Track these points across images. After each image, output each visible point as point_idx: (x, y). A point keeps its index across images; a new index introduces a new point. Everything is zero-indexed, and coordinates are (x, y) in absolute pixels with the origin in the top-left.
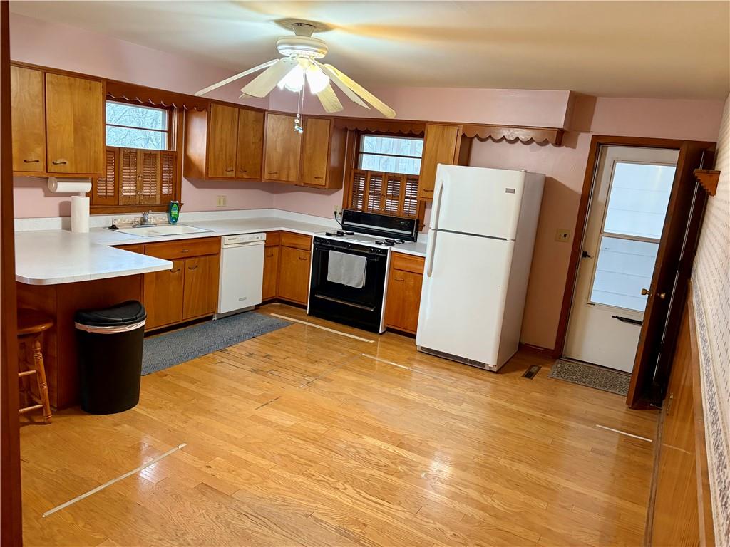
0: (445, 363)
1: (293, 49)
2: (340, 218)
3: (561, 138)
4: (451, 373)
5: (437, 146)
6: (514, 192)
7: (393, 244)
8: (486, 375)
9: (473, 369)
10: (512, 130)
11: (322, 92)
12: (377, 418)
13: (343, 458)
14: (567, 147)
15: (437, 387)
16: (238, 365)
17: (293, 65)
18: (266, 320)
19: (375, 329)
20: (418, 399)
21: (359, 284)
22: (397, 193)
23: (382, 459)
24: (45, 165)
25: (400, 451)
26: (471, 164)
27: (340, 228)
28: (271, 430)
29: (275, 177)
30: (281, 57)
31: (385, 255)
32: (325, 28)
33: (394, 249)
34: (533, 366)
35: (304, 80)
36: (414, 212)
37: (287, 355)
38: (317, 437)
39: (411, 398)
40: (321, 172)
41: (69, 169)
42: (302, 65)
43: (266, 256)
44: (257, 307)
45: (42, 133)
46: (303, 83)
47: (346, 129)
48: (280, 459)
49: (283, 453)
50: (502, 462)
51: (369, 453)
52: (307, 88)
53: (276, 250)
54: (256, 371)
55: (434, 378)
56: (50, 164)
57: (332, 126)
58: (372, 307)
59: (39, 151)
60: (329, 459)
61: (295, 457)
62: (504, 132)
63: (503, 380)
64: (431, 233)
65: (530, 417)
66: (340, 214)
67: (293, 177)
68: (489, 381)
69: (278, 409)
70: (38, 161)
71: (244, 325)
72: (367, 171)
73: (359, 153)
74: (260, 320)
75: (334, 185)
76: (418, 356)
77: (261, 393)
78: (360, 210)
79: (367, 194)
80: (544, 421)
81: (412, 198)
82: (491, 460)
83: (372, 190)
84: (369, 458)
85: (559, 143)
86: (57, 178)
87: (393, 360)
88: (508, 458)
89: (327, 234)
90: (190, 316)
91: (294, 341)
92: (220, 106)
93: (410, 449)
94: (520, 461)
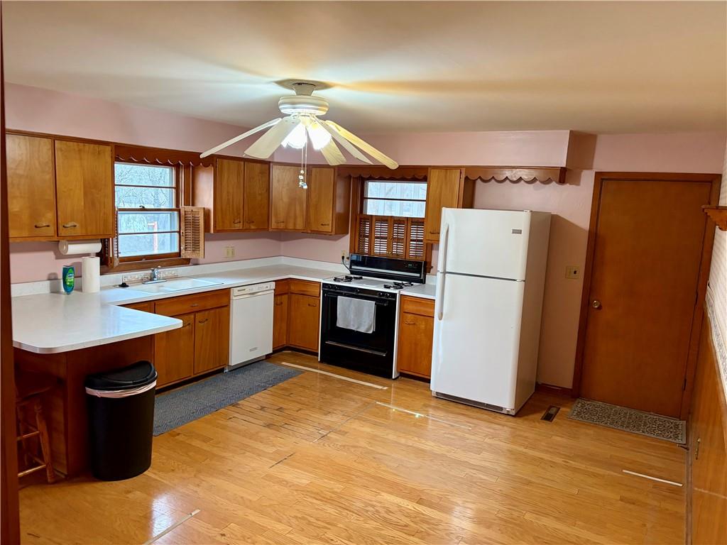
0: (461, 409)
1: (294, 108)
2: (348, 262)
3: (564, 176)
4: (467, 419)
5: (441, 188)
6: (521, 233)
7: (402, 288)
8: (503, 419)
9: (490, 413)
10: (515, 171)
11: (325, 148)
12: (395, 472)
13: (362, 519)
14: (570, 184)
15: (454, 435)
16: (251, 420)
17: (295, 124)
18: (277, 369)
19: (388, 375)
20: (437, 450)
21: (369, 329)
22: (401, 236)
23: (403, 518)
24: (56, 229)
25: (421, 508)
26: (475, 206)
27: (348, 272)
28: (286, 491)
29: (282, 226)
30: (283, 116)
31: (394, 299)
32: (324, 86)
33: (404, 292)
34: (551, 407)
35: (306, 137)
36: (421, 253)
37: (299, 406)
38: (333, 495)
39: (428, 448)
40: (327, 220)
41: (79, 231)
42: (303, 123)
43: (276, 304)
44: (268, 357)
45: (52, 198)
46: (306, 141)
47: (350, 177)
48: (297, 523)
49: (299, 515)
50: (528, 516)
51: (388, 511)
52: (310, 144)
53: (285, 298)
54: (269, 426)
55: (452, 426)
56: (61, 227)
57: (336, 174)
58: (384, 352)
59: (50, 216)
60: (347, 520)
61: (312, 520)
62: (507, 172)
63: (520, 424)
64: (439, 276)
65: (553, 464)
66: (348, 258)
67: (300, 225)
68: (507, 426)
69: (293, 467)
70: (48, 226)
71: (255, 376)
72: (372, 216)
73: (363, 198)
74: (271, 370)
75: (341, 230)
76: (434, 403)
77: (274, 449)
78: (366, 254)
79: (373, 237)
80: (568, 468)
81: (419, 241)
82: (516, 514)
83: (378, 234)
84: (389, 517)
85: (562, 181)
86: (68, 241)
87: (407, 408)
88: (534, 512)
89: (336, 279)
90: (201, 370)
91: (307, 391)
92: (225, 161)
93: (431, 505)
94: (546, 515)
